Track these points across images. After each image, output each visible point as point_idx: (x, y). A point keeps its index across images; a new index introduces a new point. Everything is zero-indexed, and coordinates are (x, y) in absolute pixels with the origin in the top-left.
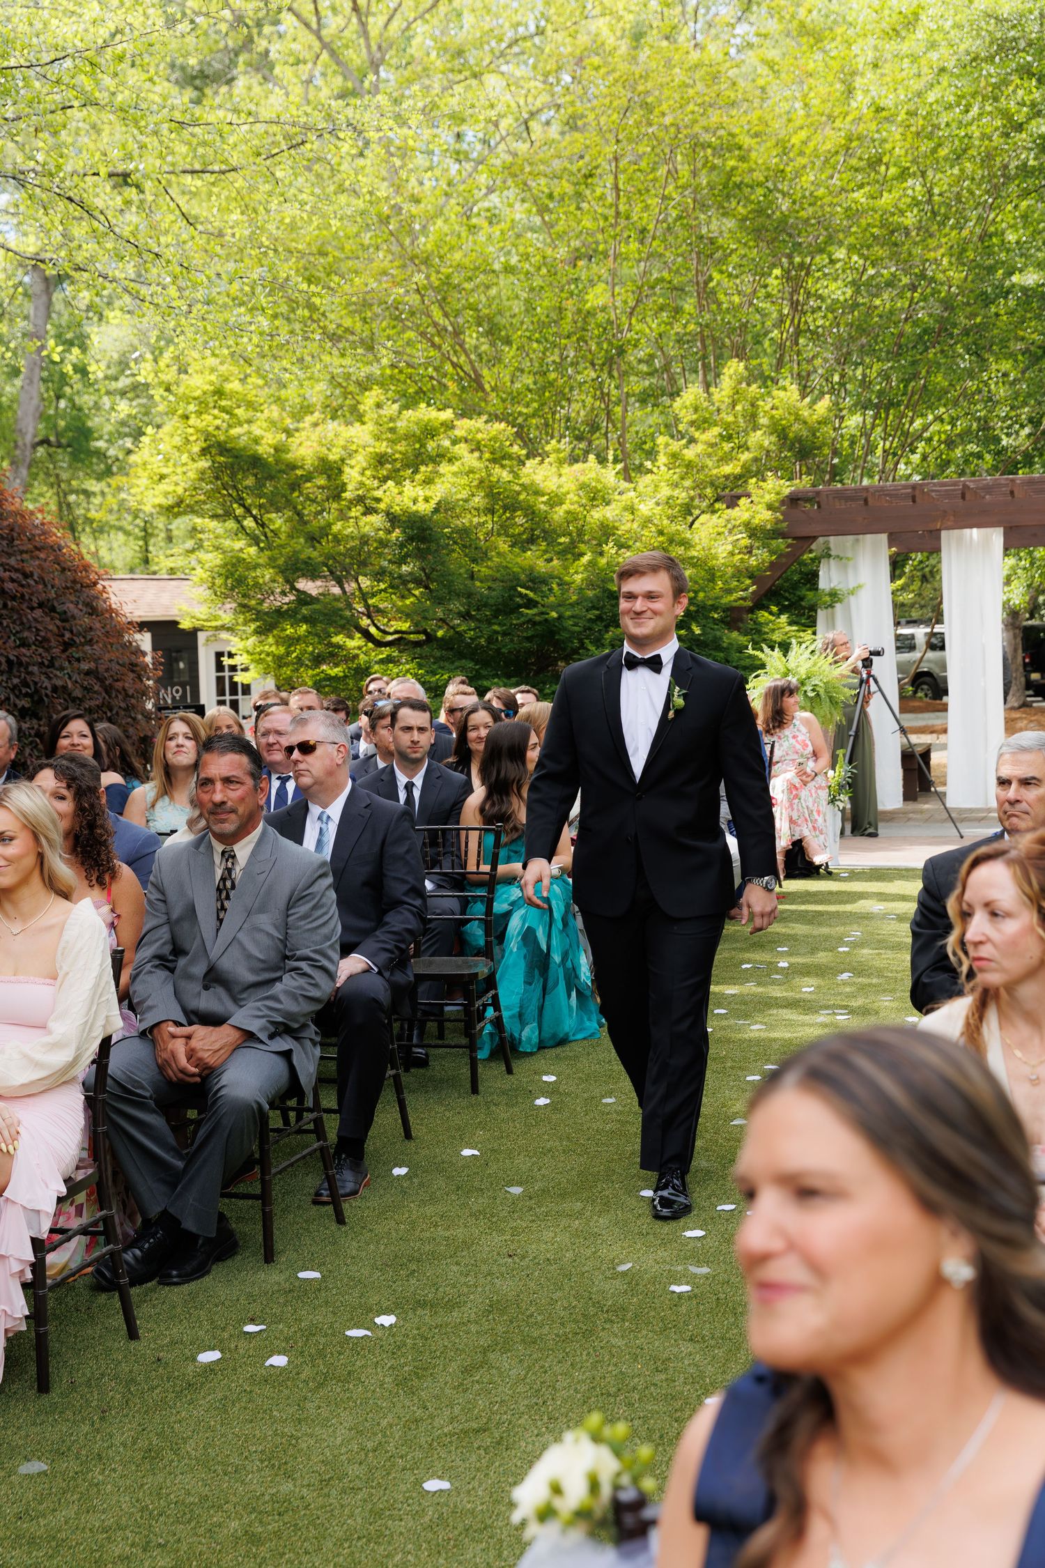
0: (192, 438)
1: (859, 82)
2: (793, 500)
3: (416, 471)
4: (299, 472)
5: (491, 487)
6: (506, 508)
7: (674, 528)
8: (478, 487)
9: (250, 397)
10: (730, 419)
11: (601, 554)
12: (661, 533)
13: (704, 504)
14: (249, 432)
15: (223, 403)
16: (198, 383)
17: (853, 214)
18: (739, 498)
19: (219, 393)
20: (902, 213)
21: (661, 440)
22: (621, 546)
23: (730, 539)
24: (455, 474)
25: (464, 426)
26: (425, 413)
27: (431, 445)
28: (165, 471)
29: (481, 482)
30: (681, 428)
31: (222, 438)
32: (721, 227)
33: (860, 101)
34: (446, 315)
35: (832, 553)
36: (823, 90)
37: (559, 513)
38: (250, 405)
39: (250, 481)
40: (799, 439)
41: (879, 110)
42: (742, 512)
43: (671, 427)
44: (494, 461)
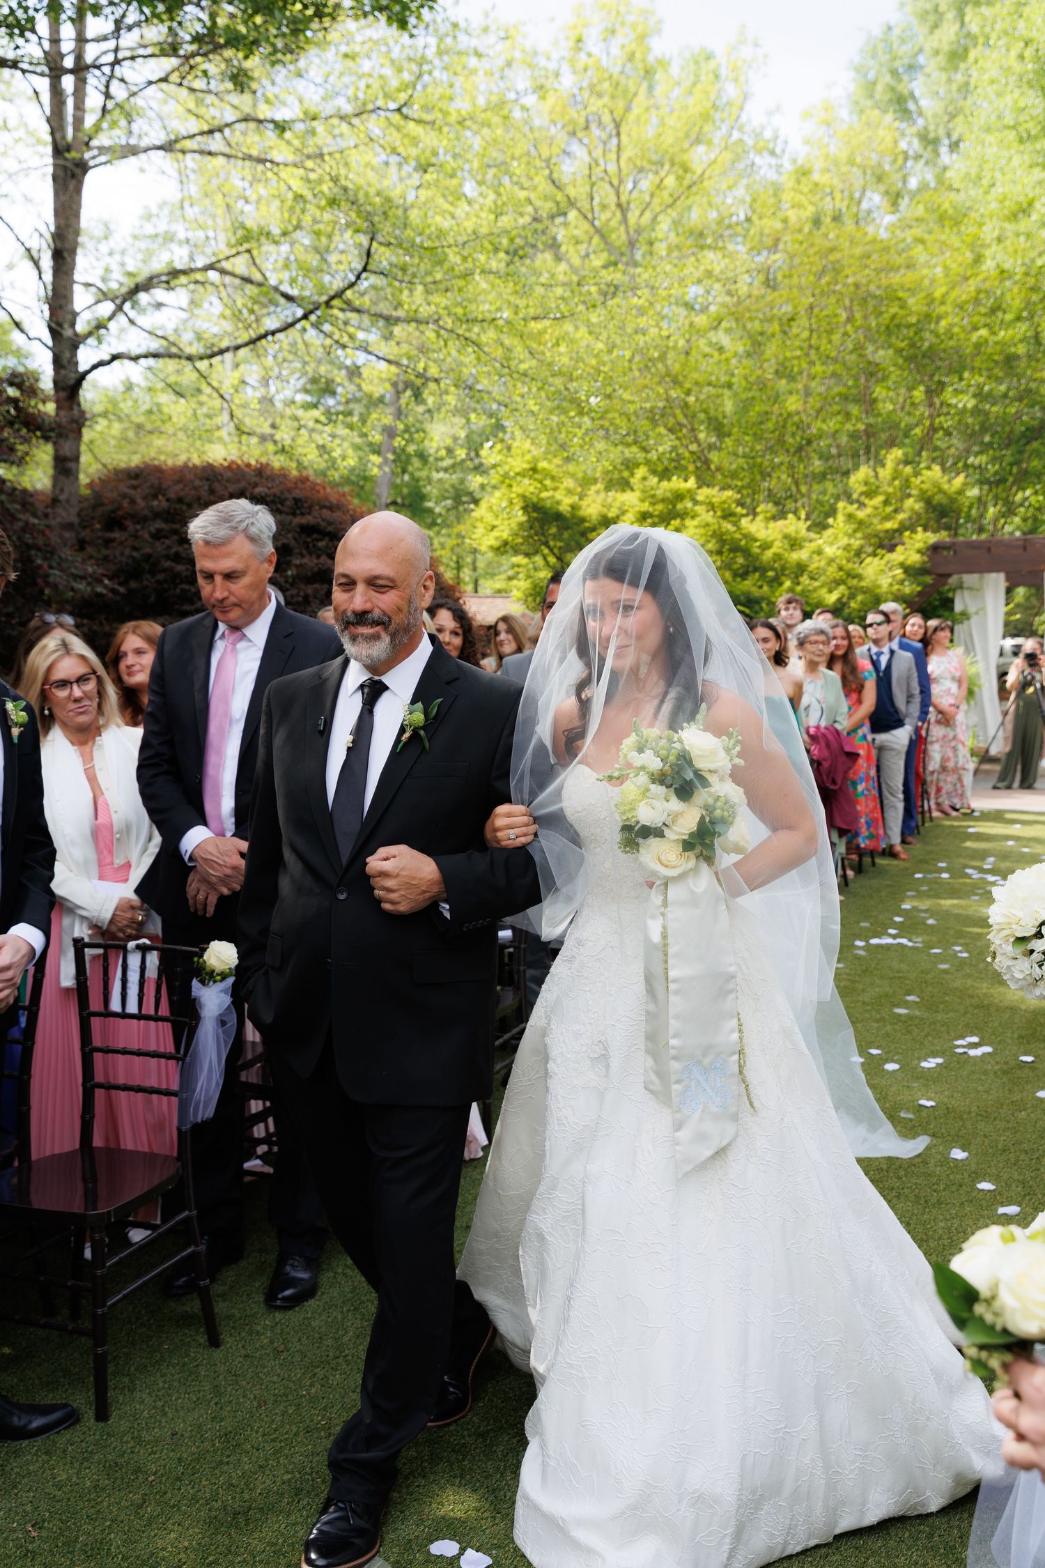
0: (515, 501)
1: (988, 253)
2: (935, 549)
3: (668, 524)
4: (587, 525)
5: (722, 534)
6: (731, 550)
7: (850, 565)
8: (712, 536)
9: (554, 473)
10: (891, 490)
11: (798, 584)
12: (841, 569)
13: (870, 550)
14: (553, 497)
15: (536, 476)
16: (518, 464)
17: (978, 345)
18: (896, 545)
19: (534, 470)
20: (1015, 345)
21: (841, 505)
22: (812, 578)
23: (891, 574)
24: (696, 527)
25: (704, 494)
26: (676, 483)
27: (679, 506)
28: (496, 523)
29: (714, 532)
30: (855, 496)
31: (535, 500)
32: (883, 356)
33: (989, 265)
34: (686, 416)
35: (965, 585)
36: (959, 259)
37: (769, 554)
38: (553, 478)
39: (553, 530)
40: (940, 505)
41: (1003, 272)
42: (898, 555)
43: (848, 496)
44: (724, 517)
